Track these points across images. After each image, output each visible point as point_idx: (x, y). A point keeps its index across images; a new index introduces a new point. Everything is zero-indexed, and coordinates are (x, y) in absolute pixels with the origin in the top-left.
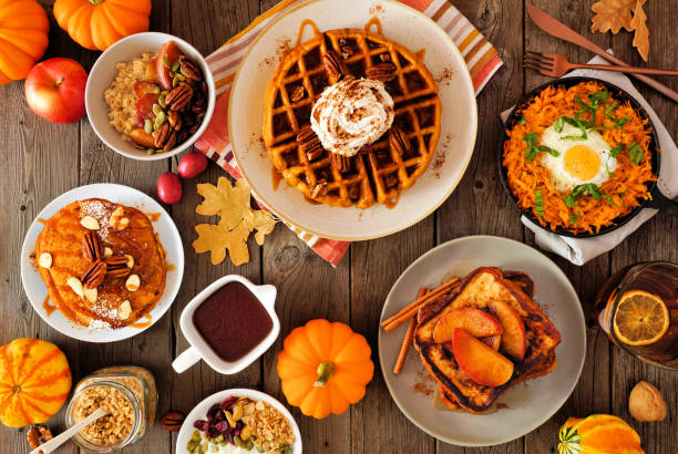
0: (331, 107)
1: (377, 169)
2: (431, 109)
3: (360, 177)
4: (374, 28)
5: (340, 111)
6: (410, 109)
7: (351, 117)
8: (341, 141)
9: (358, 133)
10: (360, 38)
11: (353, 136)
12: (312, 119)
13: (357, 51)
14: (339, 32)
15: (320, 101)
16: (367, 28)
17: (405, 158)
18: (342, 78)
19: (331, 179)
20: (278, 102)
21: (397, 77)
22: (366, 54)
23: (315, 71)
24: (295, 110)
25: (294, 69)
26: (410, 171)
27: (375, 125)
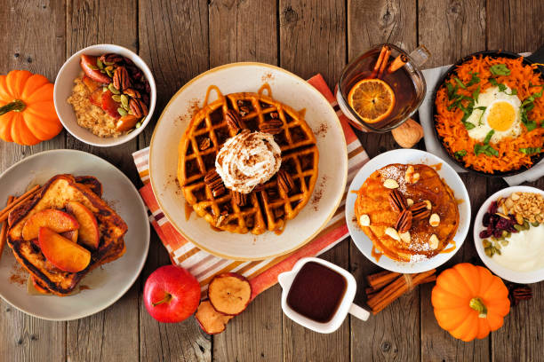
0: (231, 154)
1: (268, 203)
2: (311, 156)
3: (254, 210)
4: (265, 92)
5: (239, 157)
6: (294, 156)
7: (247, 162)
8: (239, 182)
9: (253, 174)
10: (254, 100)
11: (249, 178)
12: (217, 164)
13: (252, 110)
14: (238, 95)
15: (223, 149)
16: (260, 92)
17: (290, 194)
18: (240, 132)
19: (231, 212)
20: (189, 151)
21: (284, 130)
22: (259, 112)
23: (219, 126)
24: (203, 157)
25: (202, 125)
26: (294, 205)
27: (267, 168)
